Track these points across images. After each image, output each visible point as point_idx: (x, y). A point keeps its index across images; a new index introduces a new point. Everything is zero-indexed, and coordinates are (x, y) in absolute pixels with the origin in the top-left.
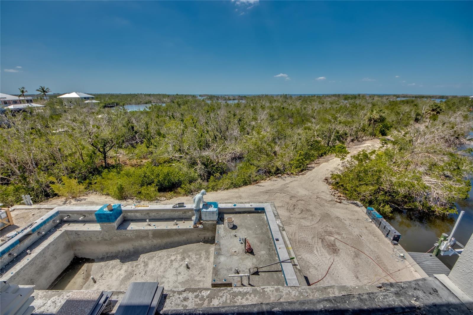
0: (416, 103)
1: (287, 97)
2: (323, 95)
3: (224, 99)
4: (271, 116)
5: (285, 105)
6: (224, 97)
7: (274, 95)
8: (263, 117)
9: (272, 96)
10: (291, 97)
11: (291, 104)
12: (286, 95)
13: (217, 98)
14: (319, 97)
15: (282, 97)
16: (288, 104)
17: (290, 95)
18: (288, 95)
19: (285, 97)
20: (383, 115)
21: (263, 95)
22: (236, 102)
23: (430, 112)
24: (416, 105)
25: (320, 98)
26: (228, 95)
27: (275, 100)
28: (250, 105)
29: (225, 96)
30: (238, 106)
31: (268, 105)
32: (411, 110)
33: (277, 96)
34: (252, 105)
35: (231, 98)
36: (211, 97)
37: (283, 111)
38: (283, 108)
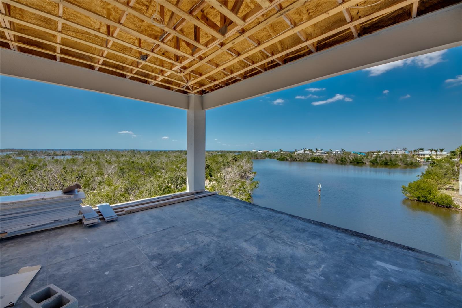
0: (226, 156)
1: (135, 153)
2: (169, 151)
3: (46, 154)
4: (121, 170)
5: (134, 159)
6: (46, 152)
7: (120, 150)
8: (110, 172)
9: (118, 151)
10: (139, 152)
11: (141, 158)
12: (134, 150)
13: (34, 153)
14: (165, 152)
15: (130, 152)
16: (137, 158)
17: (138, 150)
18: (136, 150)
19: (133, 151)
20: (208, 163)
21: (107, 150)
22: (69, 157)
23: (232, 160)
24: (226, 157)
25: (167, 153)
26: (53, 150)
27: (122, 155)
28: (91, 161)
29: (48, 151)
30: (74, 161)
31: (114, 159)
32: (224, 160)
33: (124, 151)
34: (93, 160)
35: (58, 153)
36: (21, 152)
37: (132, 164)
38: (133, 162)
